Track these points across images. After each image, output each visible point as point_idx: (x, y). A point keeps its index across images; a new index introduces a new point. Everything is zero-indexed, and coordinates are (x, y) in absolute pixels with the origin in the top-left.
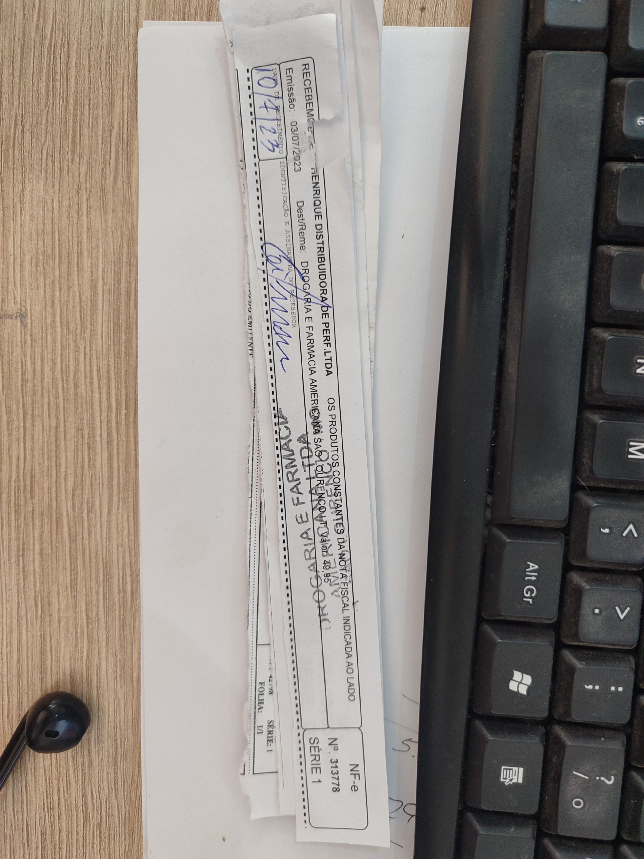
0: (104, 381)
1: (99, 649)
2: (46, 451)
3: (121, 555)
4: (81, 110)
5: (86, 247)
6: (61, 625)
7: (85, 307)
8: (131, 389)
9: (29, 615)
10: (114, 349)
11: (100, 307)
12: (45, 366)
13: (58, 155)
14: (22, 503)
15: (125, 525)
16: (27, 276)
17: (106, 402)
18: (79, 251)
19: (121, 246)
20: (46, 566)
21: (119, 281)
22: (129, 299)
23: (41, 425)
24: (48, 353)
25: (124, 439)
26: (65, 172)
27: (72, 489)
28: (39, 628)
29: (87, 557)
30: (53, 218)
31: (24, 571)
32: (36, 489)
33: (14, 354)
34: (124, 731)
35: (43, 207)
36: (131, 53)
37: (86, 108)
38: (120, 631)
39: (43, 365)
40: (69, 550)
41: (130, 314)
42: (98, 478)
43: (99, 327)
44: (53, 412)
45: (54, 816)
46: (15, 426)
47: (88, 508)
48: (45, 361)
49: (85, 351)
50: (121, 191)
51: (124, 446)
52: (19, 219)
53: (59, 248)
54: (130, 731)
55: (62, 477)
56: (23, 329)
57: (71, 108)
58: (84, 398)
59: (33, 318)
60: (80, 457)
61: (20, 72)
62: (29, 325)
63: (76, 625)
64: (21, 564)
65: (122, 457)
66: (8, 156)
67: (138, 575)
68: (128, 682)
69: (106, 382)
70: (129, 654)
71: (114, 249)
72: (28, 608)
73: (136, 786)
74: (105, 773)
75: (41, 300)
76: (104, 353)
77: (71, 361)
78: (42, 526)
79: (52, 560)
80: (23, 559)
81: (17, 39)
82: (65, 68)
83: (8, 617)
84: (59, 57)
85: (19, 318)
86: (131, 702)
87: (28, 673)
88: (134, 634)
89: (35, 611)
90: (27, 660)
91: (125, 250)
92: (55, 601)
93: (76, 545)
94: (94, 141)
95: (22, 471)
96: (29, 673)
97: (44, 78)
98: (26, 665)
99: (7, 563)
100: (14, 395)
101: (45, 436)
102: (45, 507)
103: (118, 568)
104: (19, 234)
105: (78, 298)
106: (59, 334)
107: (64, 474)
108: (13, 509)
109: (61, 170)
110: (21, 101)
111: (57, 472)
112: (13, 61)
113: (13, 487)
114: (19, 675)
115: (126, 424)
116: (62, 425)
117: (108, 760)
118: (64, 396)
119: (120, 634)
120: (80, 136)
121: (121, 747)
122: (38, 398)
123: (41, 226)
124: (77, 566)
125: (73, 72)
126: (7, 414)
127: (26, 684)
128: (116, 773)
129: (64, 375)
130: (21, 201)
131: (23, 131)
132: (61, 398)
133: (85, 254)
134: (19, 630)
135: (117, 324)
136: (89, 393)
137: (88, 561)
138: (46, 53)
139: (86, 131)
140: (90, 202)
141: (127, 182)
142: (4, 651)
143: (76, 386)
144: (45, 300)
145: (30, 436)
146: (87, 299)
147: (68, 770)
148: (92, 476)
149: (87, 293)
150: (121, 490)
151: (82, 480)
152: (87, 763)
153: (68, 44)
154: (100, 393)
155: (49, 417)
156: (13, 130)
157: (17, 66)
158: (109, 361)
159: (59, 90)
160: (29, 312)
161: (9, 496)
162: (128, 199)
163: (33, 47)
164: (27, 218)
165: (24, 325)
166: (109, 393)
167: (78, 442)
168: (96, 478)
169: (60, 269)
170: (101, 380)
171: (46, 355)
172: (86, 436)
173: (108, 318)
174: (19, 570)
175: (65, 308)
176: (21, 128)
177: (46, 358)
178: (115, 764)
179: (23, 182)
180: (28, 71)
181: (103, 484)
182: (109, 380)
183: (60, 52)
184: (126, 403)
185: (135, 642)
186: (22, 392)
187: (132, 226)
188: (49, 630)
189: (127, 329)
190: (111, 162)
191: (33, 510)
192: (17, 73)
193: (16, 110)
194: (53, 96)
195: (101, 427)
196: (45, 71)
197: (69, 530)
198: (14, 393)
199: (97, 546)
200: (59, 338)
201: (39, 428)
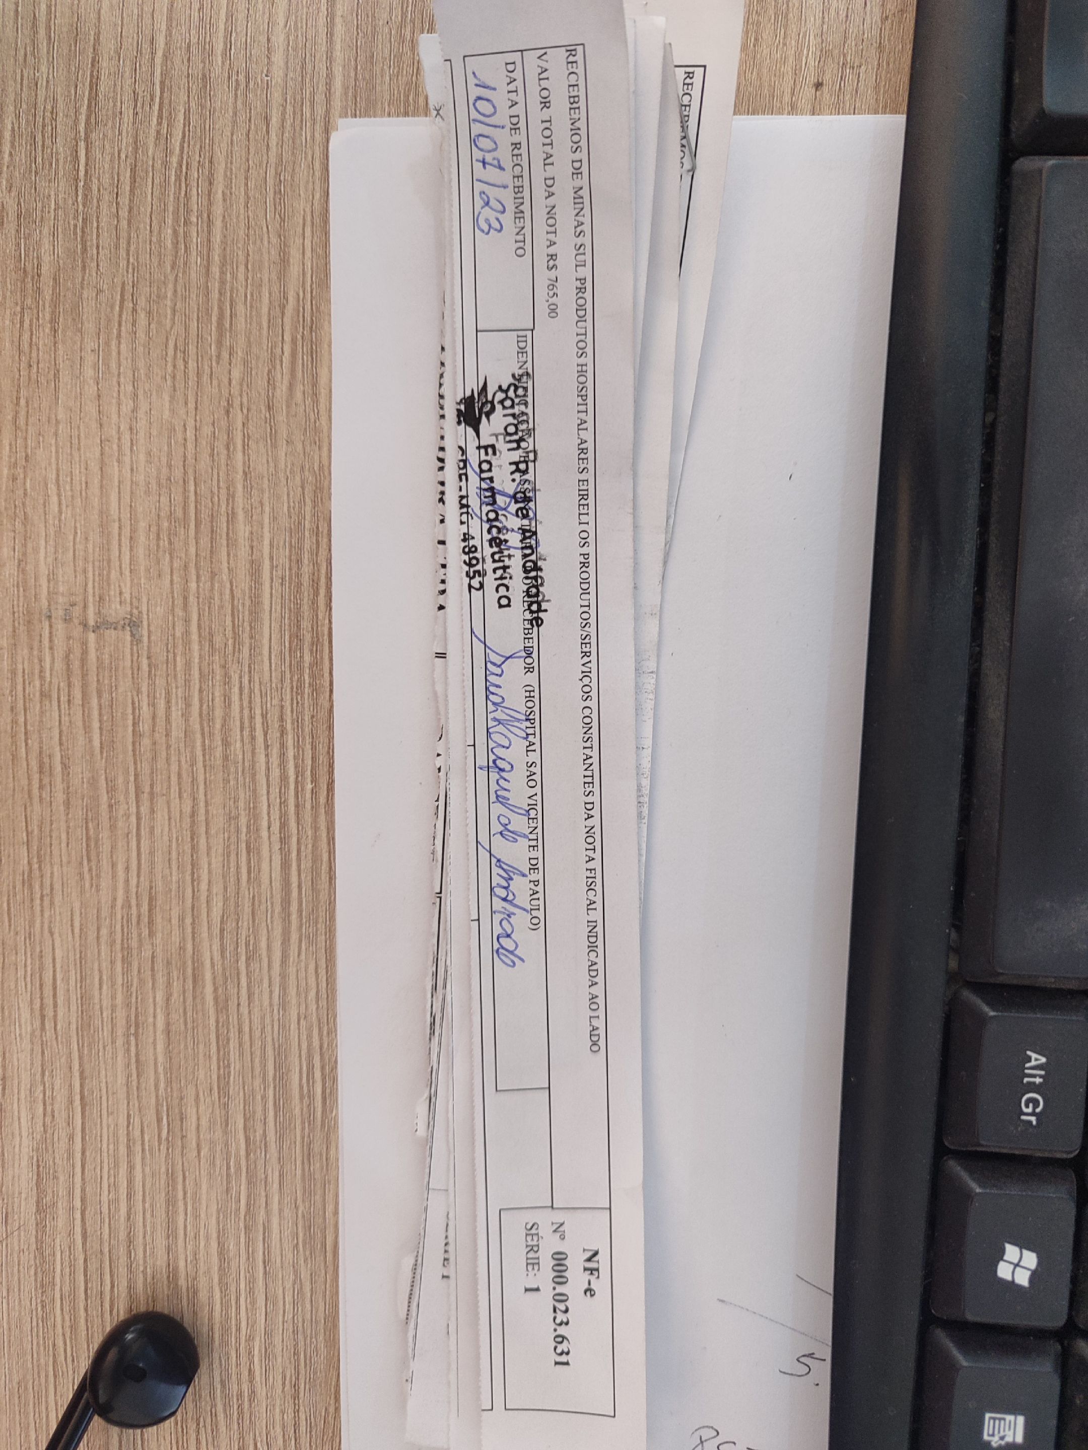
0: (274, 734)
1: (266, 1196)
2: (174, 855)
3: (305, 1033)
4: (232, 274)
5: (241, 506)
6: (202, 1154)
7: (240, 608)
8: (322, 749)
9: (146, 1138)
10: (291, 679)
11: (267, 607)
12: (173, 709)
13: (195, 350)
14: (134, 944)
15: (312, 981)
16: (141, 556)
17: (278, 770)
18: (230, 512)
19: (302, 501)
20: (175, 1051)
21: (299, 561)
22: (316, 593)
23: (166, 810)
24: (177, 688)
25: (310, 833)
26: (205, 378)
27: (219, 919)
28: (164, 1160)
29: (246, 1037)
30: (185, 456)
31: (137, 1061)
32: (159, 919)
33: (120, 690)
34: (311, 1338)
35: (170, 437)
36: (318, 174)
37: (242, 268)
38: (303, 1163)
39: (169, 707)
40: (214, 1024)
41: (317, 618)
42: (264, 900)
43: (266, 641)
44: (187, 787)
46: (121, 812)
47: (246, 952)
48: (173, 701)
49: (241, 682)
50: (302, 409)
51: (310, 846)
52: (127, 459)
53: (196, 507)
54: (321, 1338)
55: (203, 899)
56: (135, 647)
57: (215, 270)
58: (240, 764)
59: (152, 628)
60: (233, 864)
61: (130, 212)
62: (145, 639)
63: (228, 1153)
64: (133, 1049)
65: (306, 864)
66: (110, 354)
67: (334, 1068)
68: (317, 1254)
69: (278, 735)
70: (319, 1205)
71: (289, 507)
72: (145, 1125)
73: (331, 1435)
74: (277, 1410)
75: (165, 597)
76: (274, 685)
77: (217, 700)
78: (169, 985)
79: (186, 1043)
80: (137, 1040)
81: (123, 156)
82: (205, 203)
83: (111, 1140)
84: (196, 185)
85: (128, 628)
86: (323, 1287)
87: (144, 1237)
88: (327, 1170)
89: (156, 1129)
90: (144, 1214)
91: (308, 508)
92: (191, 1112)
93: (228, 1016)
94: (254, 325)
95: (134, 890)
96: (147, 1238)
97: (169, 221)
98: (141, 1224)
99: (109, 1048)
100: (120, 760)
101: (174, 831)
102: (173, 951)
103: (300, 1056)
104: (129, 483)
105: (228, 591)
106: (196, 654)
107: (206, 894)
108: (120, 955)
109: (199, 375)
110: (131, 260)
111: (193, 891)
112: (117, 194)
113: (119, 917)
114: (130, 1241)
115: (312, 807)
116: (202, 811)
117: (284, 1388)
118: (204, 761)
119: (303, 1170)
120: (231, 316)
121: (305, 1367)
122: (161, 764)
123: (165, 471)
124: (229, 1055)
125: (218, 210)
126: (108, 793)
127: (141, 1256)
128: (297, 1412)
129: (205, 725)
130: (131, 429)
131: (134, 310)
132: (200, 764)
133: (241, 516)
134: (129, 1162)
135: (297, 637)
136: (248, 756)
137: (248, 1044)
138: (173, 178)
139: (240, 309)
140: (248, 428)
141: (311, 392)
142: (105, 1198)
143: (226, 743)
144: (173, 597)
145: (147, 830)
146: (244, 595)
147: (213, 1406)
148: (254, 897)
149: (243, 583)
150: (304, 920)
151: (237, 905)
152: (246, 1394)
153: (211, 162)
154: (267, 755)
155: (180, 797)
156: (117, 308)
157: (124, 200)
158: (282, 700)
159: (195, 240)
160: (145, 616)
161: (112, 933)
162: (312, 420)
163: (150, 169)
164: (142, 457)
165: (136, 640)
166: (282, 755)
167: (229, 838)
168: (260, 902)
169: (197, 543)
170: (270, 731)
171: (174, 690)
172: (244, 830)
173: (281, 626)
174: (130, 1059)
175: (207, 609)
176: (131, 305)
177: (174, 696)
178: (296, 1397)
179: (135, 396)
180: (142, 209)
181: (273, 912)
182: (283, 732)
183: (196, 176)
184: (311, 772)
185: (329, 1182)
186: (134, 755)
187: (321, 467)
188: (180, 1163)
189: (313, 644)
190: (284, 359)
191: (153, 957)
192: (123, 213)
193: (123, 276)
194: (186, 251)
195: (269, 813)
196: (171, 209)
197: (216, 990)
198: (121, 756)
199: (263, 1018)
200: (197, 660)
201: (163, 816)
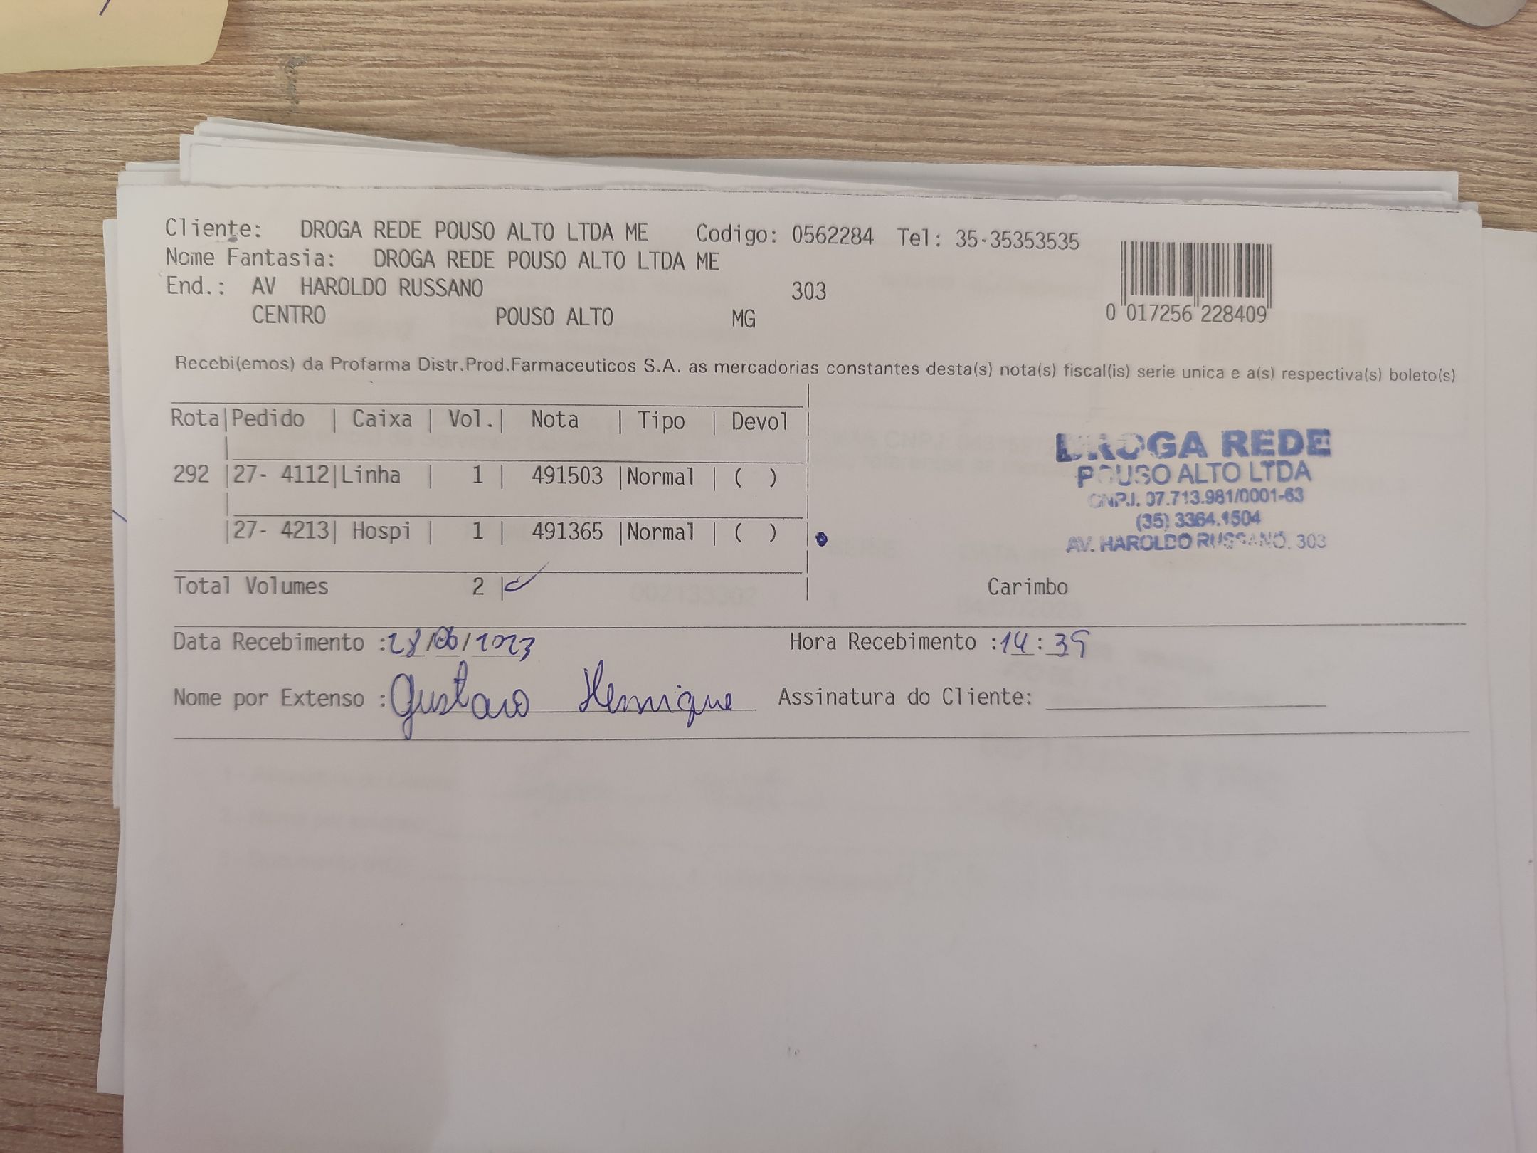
2: (518, 31)
6: (818, 18)
9: (802, 72)
12: (375, 26)
14: (606, 74)
20: (713, 39)
23: (474, 38)
24: (355, 22)
28: (824, 57)
31: (725, 76)
32: (582, 49)
33: (355, 77)
39: (374, 30)
45: (1157, 51)
48: (368, 26)
56: (314, 62)
59: (296, 44)
62: (306, 52)
64: (712, 80)
72: (789, 73)
75: (266, 32)
78: (647, 41)
79: (705, 29)
80: (703, 77)
85: (295, 68)
89: (794, 63)
99: (711, 104)
100: (424, 81)
144: (266, 24)
145: (493, 56)
155: (461, 23)
160: (285, 51)
161: (595, 95)
165: (306, 60)
171: (357, 25)
174: (723, 85)
177: (363, 26)
188: (828, 40)
198: (420, 80)
201: (480, 41)
